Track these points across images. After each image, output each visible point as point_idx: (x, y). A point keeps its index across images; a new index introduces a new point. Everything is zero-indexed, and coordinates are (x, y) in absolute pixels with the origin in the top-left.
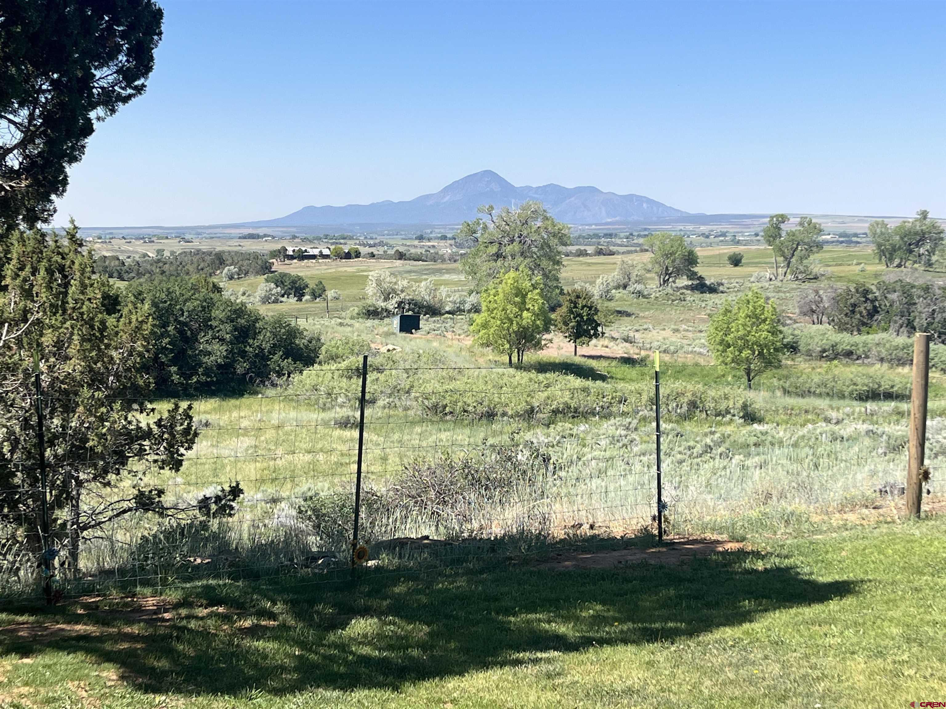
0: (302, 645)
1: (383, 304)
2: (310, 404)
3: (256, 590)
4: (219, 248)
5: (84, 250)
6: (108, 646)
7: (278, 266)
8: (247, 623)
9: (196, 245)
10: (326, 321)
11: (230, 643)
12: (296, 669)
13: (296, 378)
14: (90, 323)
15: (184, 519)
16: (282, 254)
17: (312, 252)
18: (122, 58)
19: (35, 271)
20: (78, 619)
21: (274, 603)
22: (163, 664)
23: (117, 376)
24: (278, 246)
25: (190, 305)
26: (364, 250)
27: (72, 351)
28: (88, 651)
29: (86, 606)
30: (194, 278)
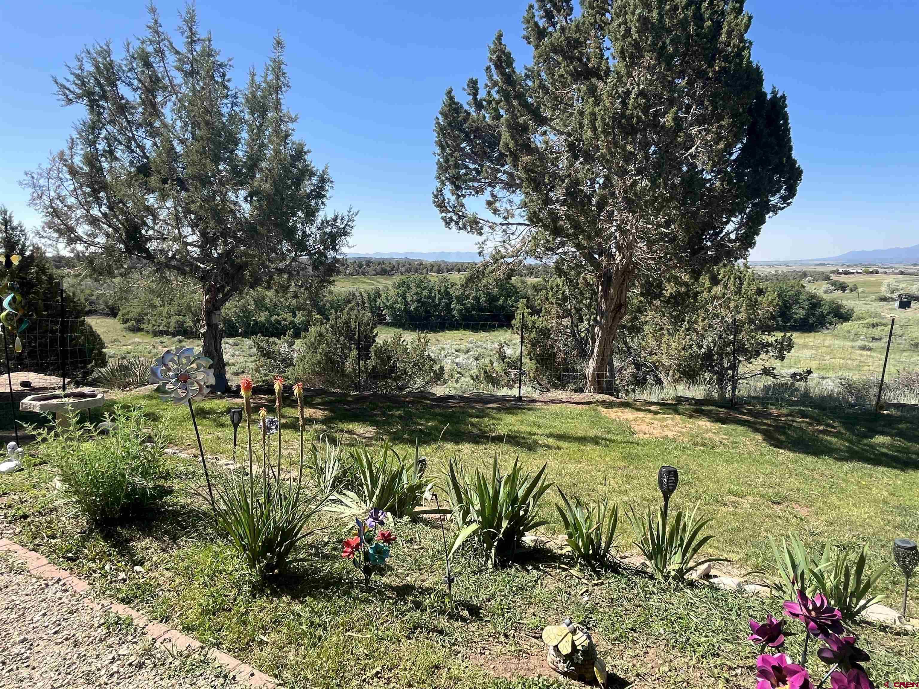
0: (850, 442)
1: (890, 295)
2: (845, 338)
3: (824, 415)
4: (805, 269)
5: (750, 271)
6: (758, 426)
7: (833, 277)
8: (821, 428)
9: (794, 268)
10: (857, 302)
11: (813, 435)
12: (847, 452)
13: (839, 326)
14: (750, 299)
15: (783, 381)
16: (837, 272)
17: (852, 271)
18: (782, 191)
19: (729, 278)
20: (744, 414)
21: (834, 422)
22: (783, 438)
23: (760, 321)
24: (835, 269)
25: (790, 293)
26: (880, 270)
27: (742, 309)
28: (749, 427)
29: (746, 409)
30: (792, 282)
